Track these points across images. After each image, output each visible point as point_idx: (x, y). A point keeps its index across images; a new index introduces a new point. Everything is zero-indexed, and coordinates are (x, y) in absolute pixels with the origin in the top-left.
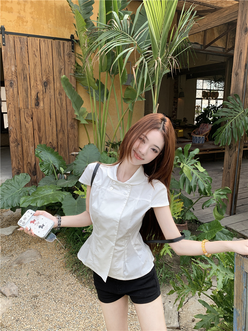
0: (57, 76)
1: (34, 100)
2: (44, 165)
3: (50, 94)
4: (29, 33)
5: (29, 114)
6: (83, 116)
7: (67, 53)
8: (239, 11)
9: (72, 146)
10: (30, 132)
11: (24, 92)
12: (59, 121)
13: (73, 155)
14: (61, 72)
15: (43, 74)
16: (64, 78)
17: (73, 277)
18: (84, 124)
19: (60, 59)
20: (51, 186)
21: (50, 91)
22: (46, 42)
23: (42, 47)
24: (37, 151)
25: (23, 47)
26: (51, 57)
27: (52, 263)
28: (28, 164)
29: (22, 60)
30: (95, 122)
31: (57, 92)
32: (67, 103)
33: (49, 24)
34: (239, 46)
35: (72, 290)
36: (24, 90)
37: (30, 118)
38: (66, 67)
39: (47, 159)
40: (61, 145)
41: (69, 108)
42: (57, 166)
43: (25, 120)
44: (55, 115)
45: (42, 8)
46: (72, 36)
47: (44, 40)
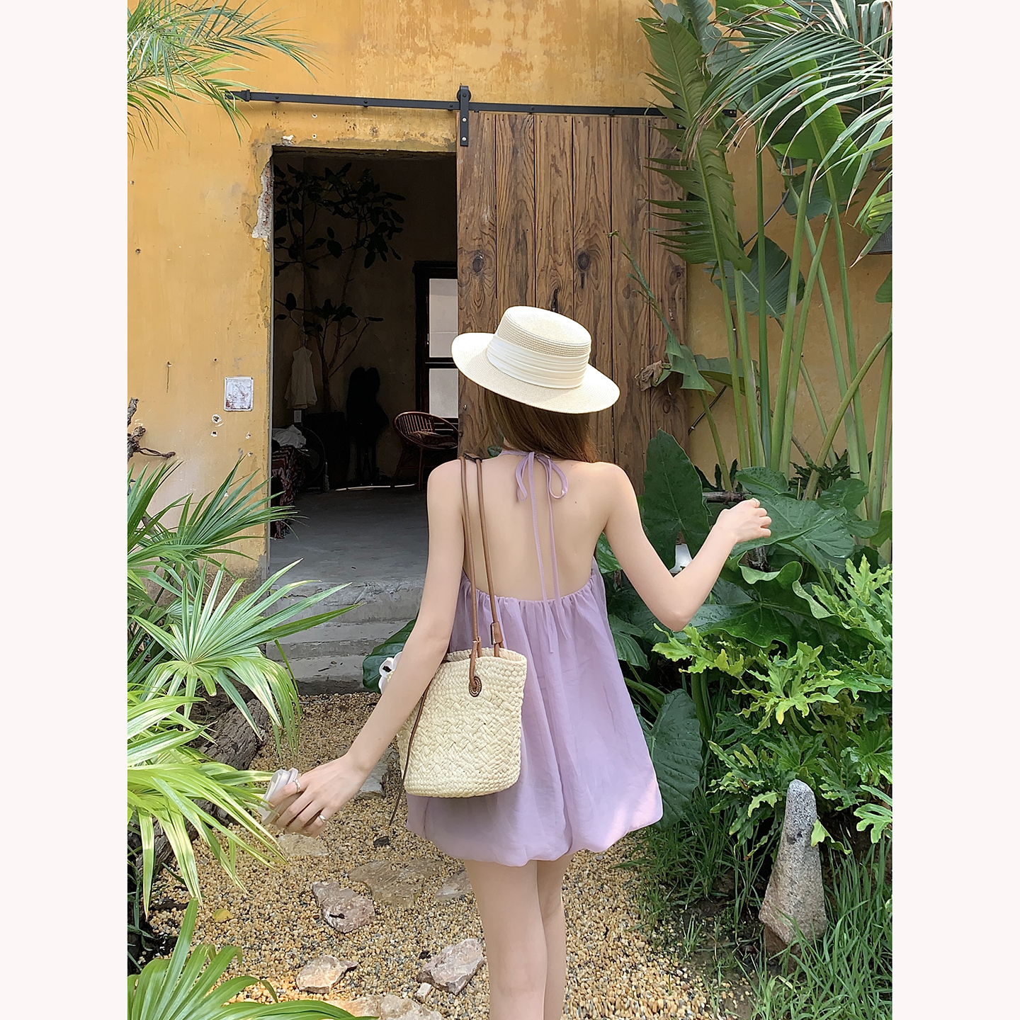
0: (624, 232)
3: (597, 293)
4: (534, 102)
11: (514, 289)
12: (622, 384)
14: (637, 219)
15: (577, 228)
19: (637, 174)
21: (596, 282)
22: (593, 124)
23: (579, 141)
25: (522, 145)
26: (607, 173)
29: (516, 187)
32: (653, 324)
36: (514, 284)
41: (657, 339)
45: (578, 20)
47: (587, 118)
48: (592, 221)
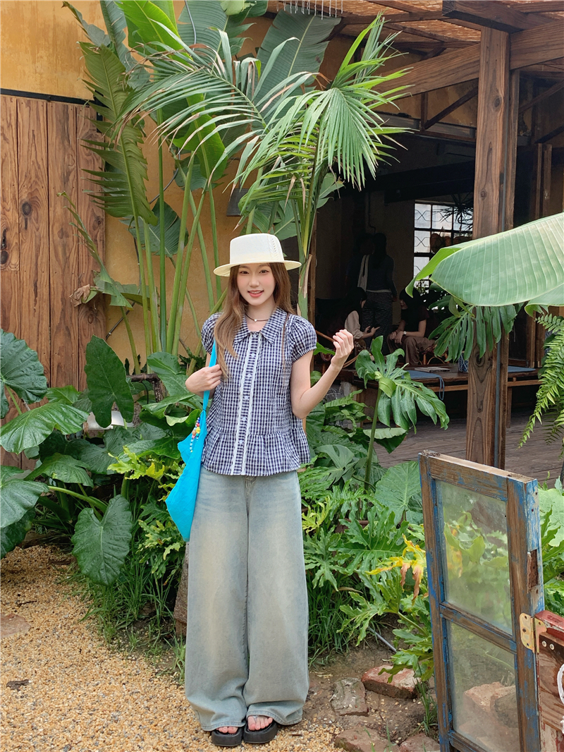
0: (58, 188)
7: (83, 135)
12: (58, 302)
14: (68, 180)
15: (22, 183)
18: (122, 308)
19: (67, 147)
22: (33, 105)
26: (44, 144)
30: (149, 303)
31: (56, 230)
32: (80, 257)
33: (37, 64)
34: (485, 136)
38: (82, 168)
40: (59, 366)
41: (85, 269)
44: (48, 287)
45: (22, 26)
47: (29, 101)
48: (33, 179)
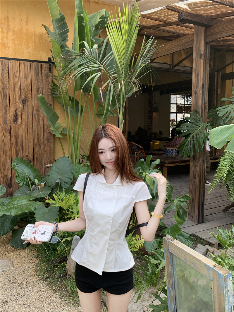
0: (35, 94)
1: (12, 117)
2: (19, 177)
3: (28, 111)
4: (10, 57)
5: (8, 129)
6: (58, 131)
7: (44, 74)
8: (194, 40)
9: (48, 159)
10: (7, 146)
11: (3, 109)
12: (36, 135)
13: (48, 167)
14: (39, 91)
15: (22, 92)
16: (40, 97)
17: (44, 285)
18: (59, 138)
19: (38, 79)
20: (25, 197)
21: (28, 108)
22: (26, 64)
23: (21, 68)
24: (13, 163)
25: (5, 69)
26: (30, 78)
27: (24, 271)
28: (5, 177)
29: (3, 81)
30: (70, 135)
31: (35, 109)
32: (44, 119)
33: (29, 49)
34: (196, 69)
35: (42, 296)
36: (3, 107)
37: (8, 133)
38: (44, 86)
39: (22, 172)
40: (37, 158)
41: (45, 123)
42: (32, 178)
43: (4, 135)
44: (32, 130)
45: (23, 35)
46: (50, 59)
47: (24, 63)
48: (26, 91)
